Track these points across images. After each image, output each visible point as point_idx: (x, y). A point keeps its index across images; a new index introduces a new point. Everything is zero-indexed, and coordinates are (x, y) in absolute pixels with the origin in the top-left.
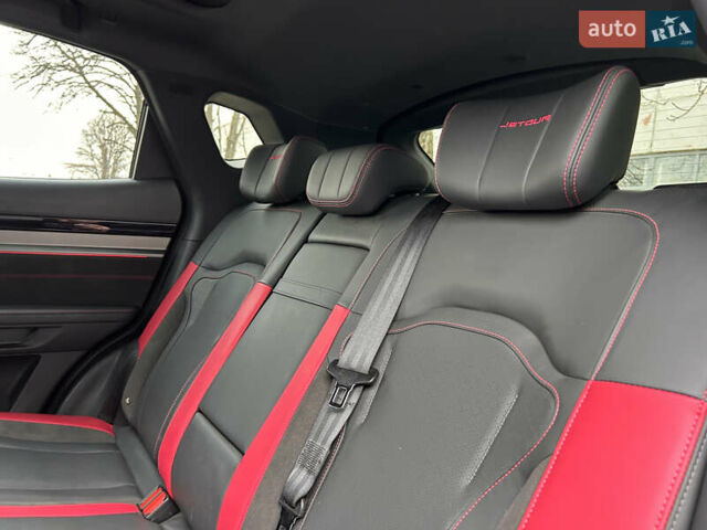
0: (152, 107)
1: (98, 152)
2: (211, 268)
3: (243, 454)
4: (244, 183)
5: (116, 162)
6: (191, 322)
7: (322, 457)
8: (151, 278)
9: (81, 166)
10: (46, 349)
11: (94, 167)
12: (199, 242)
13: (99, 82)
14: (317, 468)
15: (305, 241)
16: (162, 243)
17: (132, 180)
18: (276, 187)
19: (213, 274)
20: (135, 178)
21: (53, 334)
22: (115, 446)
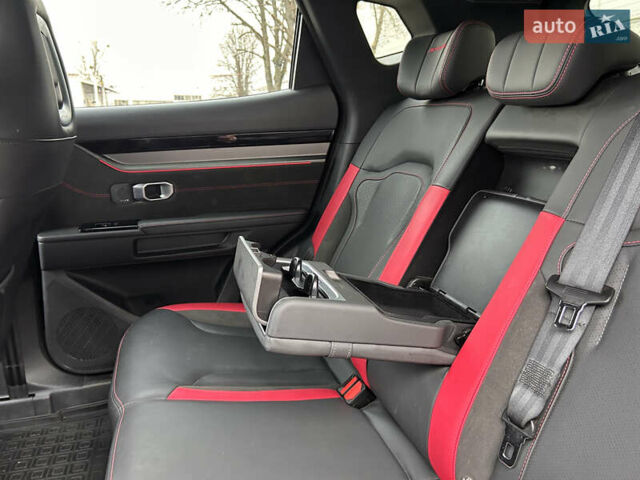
1: (233, 62)
2: (371, 170)
4: (401, 80)
5: (247, 69)
6: (359, 224)
7: (552, 379)
9: (221, 76)
11: (231, 76)
12: (356, 145)
14: (547, 391)
16: (323, 148)
17: (292, 91)
18: (442, 82)
19: (376, 175)
20: (295, 89)
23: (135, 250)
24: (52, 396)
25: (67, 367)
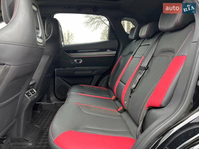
0: (111, 24)
3: (125, 84)
8: (113, 60)
10: (95, 74)
12: (122, 51)
13: (104, 20)
15: (140, 46)
16: (115, 52)
17: (108, 40)
19: (124, 57)
21: (96, 71)
22: (108, 92)
23: (74, 73)
24: (55, 103)
25: (58, 97)
